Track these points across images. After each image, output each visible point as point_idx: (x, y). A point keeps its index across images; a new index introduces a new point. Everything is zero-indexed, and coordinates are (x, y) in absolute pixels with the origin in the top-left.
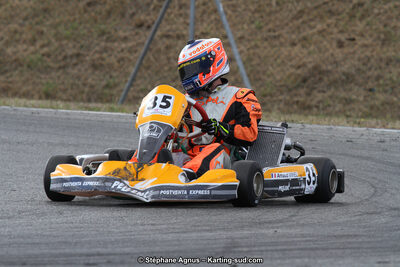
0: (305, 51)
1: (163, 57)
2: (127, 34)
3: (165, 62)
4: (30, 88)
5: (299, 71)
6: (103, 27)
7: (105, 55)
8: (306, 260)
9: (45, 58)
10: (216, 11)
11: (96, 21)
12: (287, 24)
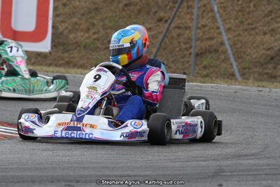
0: (273, 39)
1: (175, 41)
2: (151, 26)
3: (177, 45)
4: (85, 61)
5: (268, 52)
8: (270, 182)
9: (96, 42)
10: (212, 10)
11: (130, 17)
12: (260, 20)
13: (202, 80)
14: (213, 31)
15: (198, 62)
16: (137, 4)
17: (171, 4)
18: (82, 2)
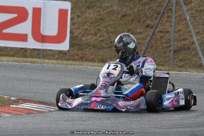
1: (159, 42)
2: (141, 31)
3: (160, 44)
4: (94, 57)
6: (129, 27)
9: (101, 42)
10: (185, 19)
11: (126, 24)
13: (179, 70)
14: (186, 34)
15: (176, 57)
16: (131, 15)
17: (155, 14)
18: (91, 15)
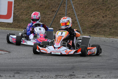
0: (94, 19)
2: (50, 13)
5: (93, 24)
6: (44, 11)
7: (44, 19)
10: (72, 8)
11: (42, 10)
12: (90, 12)
14: (72, 15)
16: (45, 5)
17: (57, 5)
18: (24, 4)
